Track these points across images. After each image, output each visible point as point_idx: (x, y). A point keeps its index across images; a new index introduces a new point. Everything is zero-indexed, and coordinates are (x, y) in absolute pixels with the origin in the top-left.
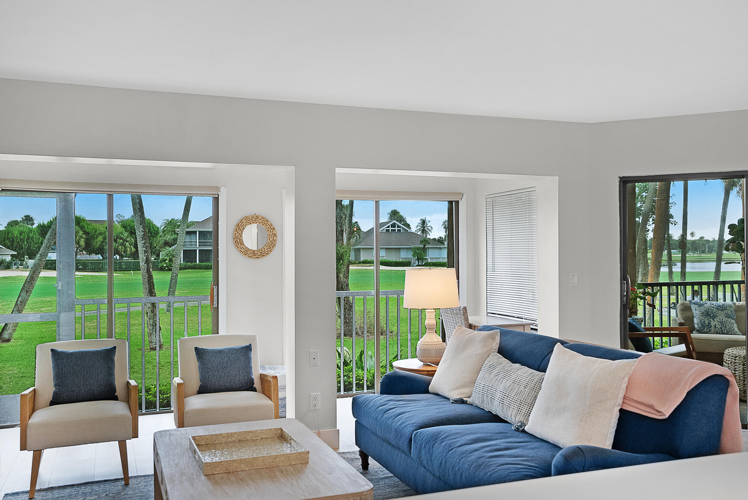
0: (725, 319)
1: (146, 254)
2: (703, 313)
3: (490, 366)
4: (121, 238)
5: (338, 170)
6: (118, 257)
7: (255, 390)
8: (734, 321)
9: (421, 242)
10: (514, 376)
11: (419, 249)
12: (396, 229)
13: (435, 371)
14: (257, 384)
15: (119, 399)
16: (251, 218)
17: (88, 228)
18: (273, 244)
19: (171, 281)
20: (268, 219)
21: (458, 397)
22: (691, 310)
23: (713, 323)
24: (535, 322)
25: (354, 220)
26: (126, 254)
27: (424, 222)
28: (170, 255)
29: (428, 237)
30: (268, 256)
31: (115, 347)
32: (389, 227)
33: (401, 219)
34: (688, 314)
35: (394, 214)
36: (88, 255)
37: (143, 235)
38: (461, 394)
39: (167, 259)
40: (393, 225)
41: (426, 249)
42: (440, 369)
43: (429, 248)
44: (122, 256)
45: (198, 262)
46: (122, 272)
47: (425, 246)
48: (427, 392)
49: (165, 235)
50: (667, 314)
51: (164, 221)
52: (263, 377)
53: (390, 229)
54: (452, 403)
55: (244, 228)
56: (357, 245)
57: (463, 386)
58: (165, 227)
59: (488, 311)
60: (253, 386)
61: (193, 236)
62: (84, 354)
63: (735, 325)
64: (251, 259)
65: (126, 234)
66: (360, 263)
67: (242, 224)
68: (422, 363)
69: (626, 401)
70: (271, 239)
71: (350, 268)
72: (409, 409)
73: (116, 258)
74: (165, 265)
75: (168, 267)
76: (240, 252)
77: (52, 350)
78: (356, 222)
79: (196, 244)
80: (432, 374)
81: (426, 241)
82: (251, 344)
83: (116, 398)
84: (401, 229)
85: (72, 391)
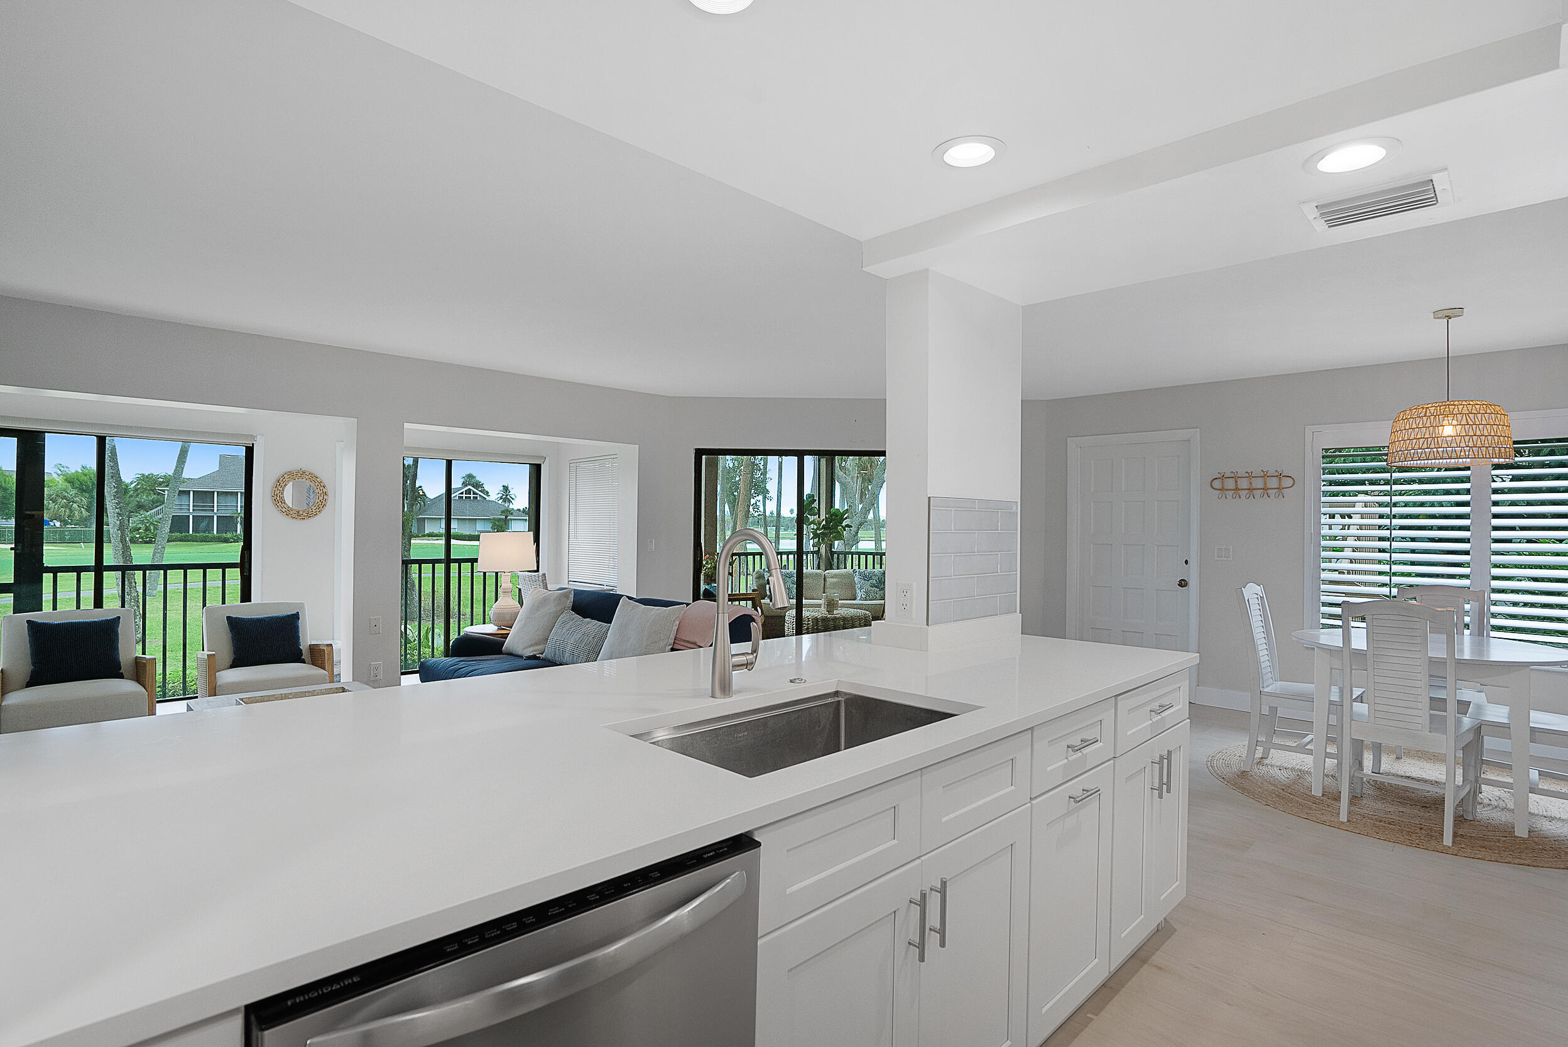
1: (120, 518)
3: (563, 623)
4: (64, 498)
5: (406, 425)
6: (58, 524)
7: (303, 662)
9: (503, 512)
10: (584, 629)
11: (499, 520)
12: (472, 496)
13: (509, 634)
14: (306, 655)
15: (125, 676)
16: (295, 474)
17: (5, 482)
18: (323, 504)
19: (153, 555)
20: (317, 475)
21: (532, 654)
24: (615, 589)
25: (417, 485)
26: (71, 520)
27: (506, 488)
28: (147, 522)
29: (511, 506)
30: (317, 517)
31: (119, 617)
32: (462, 493)
33: (478, 485)
34: (761, 581)
35: (469, 480)
36: (4, 521)
37: (116, 492)
38: (535, 651)
39: (140, 528)
40: (468, 492)
41: (508, 520)
42: (512, 632)
43: (511, 519)
44: (64, 522)
45: (191, 532)
46: (64, 544)
47: (506, 517)
48: (501, 653)
49: (138, 495)
50: (745, 581)
51: (138, 476)
52: (313, 649)
53: (464, 495)
54: (525, 659)
55: (286, 485)
56: (421, 514)
57: (537, 644)
58: (138, 484)
59: (569, 579)
60: (301, 658)
61: (184, 497)
62: (75, 626)
64: (294, 520)
65: (73, 492)
66: (424, 536)
67: (284, 480)
68: (497, 628)
69: (676, 641)
70: (321, 498)
71: (412, 541)
72: (481, 666)
73: (55, 525)
74: (138, 536)
75: (142, 538)
76: (281, 511)
77: (29, 622)
78: (421, 487)
79: (189, 508)
80: (505, 636)
81: (508, 512)
82: (298, 612)
83: (121, 676)
84: (478, 496)
85: (60, 669)
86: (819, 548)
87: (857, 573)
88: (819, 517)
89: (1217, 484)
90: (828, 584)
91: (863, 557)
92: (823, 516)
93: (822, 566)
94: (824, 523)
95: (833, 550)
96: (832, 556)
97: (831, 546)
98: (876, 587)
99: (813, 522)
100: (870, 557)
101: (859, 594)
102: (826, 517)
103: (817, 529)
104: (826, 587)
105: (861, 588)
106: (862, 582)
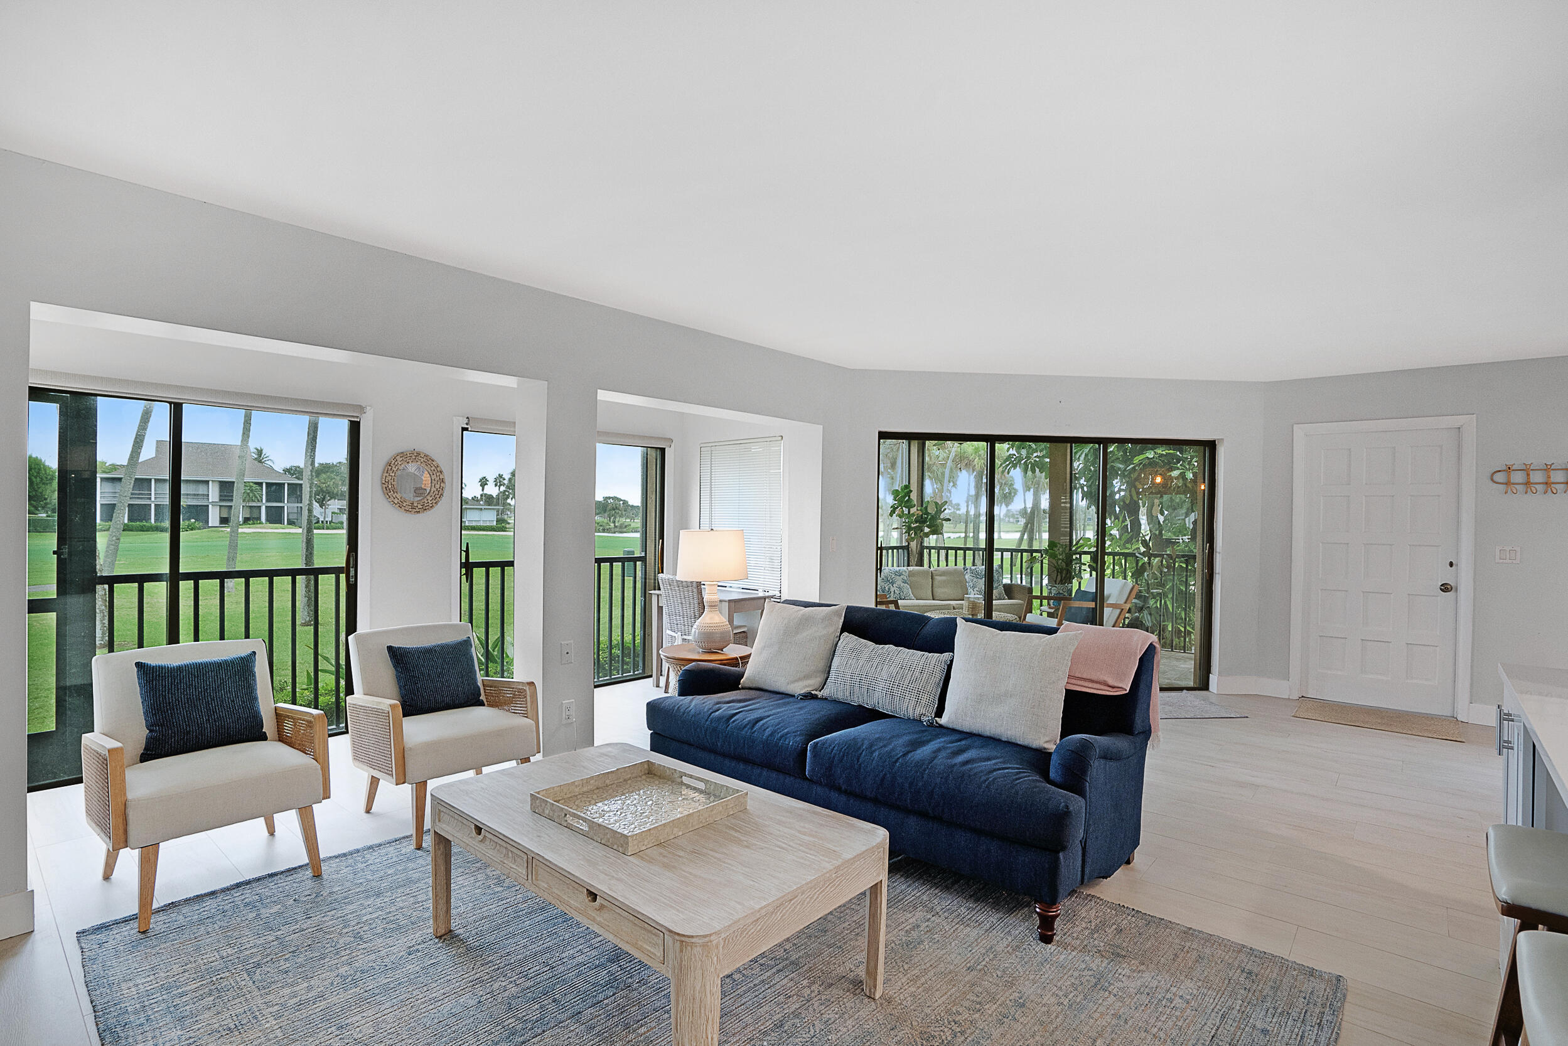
0: (902, 584)
2: (883, 579)
3: (849, 652)
5: (603, 395)
7: (485, 704)
15: (270, 737)
16: (408, 455)
18: (440, 494)
20: (433, 458)
21: (802, 691)
23: (892, 590)
30: (433, 510)
31: (254, 653)
38: (806, 686)
52: (490, 686)
54: (803, 699)
55: (398, 470)
57: (807, 677)
60: (480, 699)
62: (203, 668)
64: (408, 515)
67: (396, 463)
70: (437, 486)
76: (392, 503)
77: (138, 665)
82: (467, 639)
83: (263, 737)
85: (188, 733)
89: (1500, 477)
90: (936, 583)
91: (951, 553)
100: (969, 553)
104: (934, 586)
105: (974, 587)
106: (975, 580)
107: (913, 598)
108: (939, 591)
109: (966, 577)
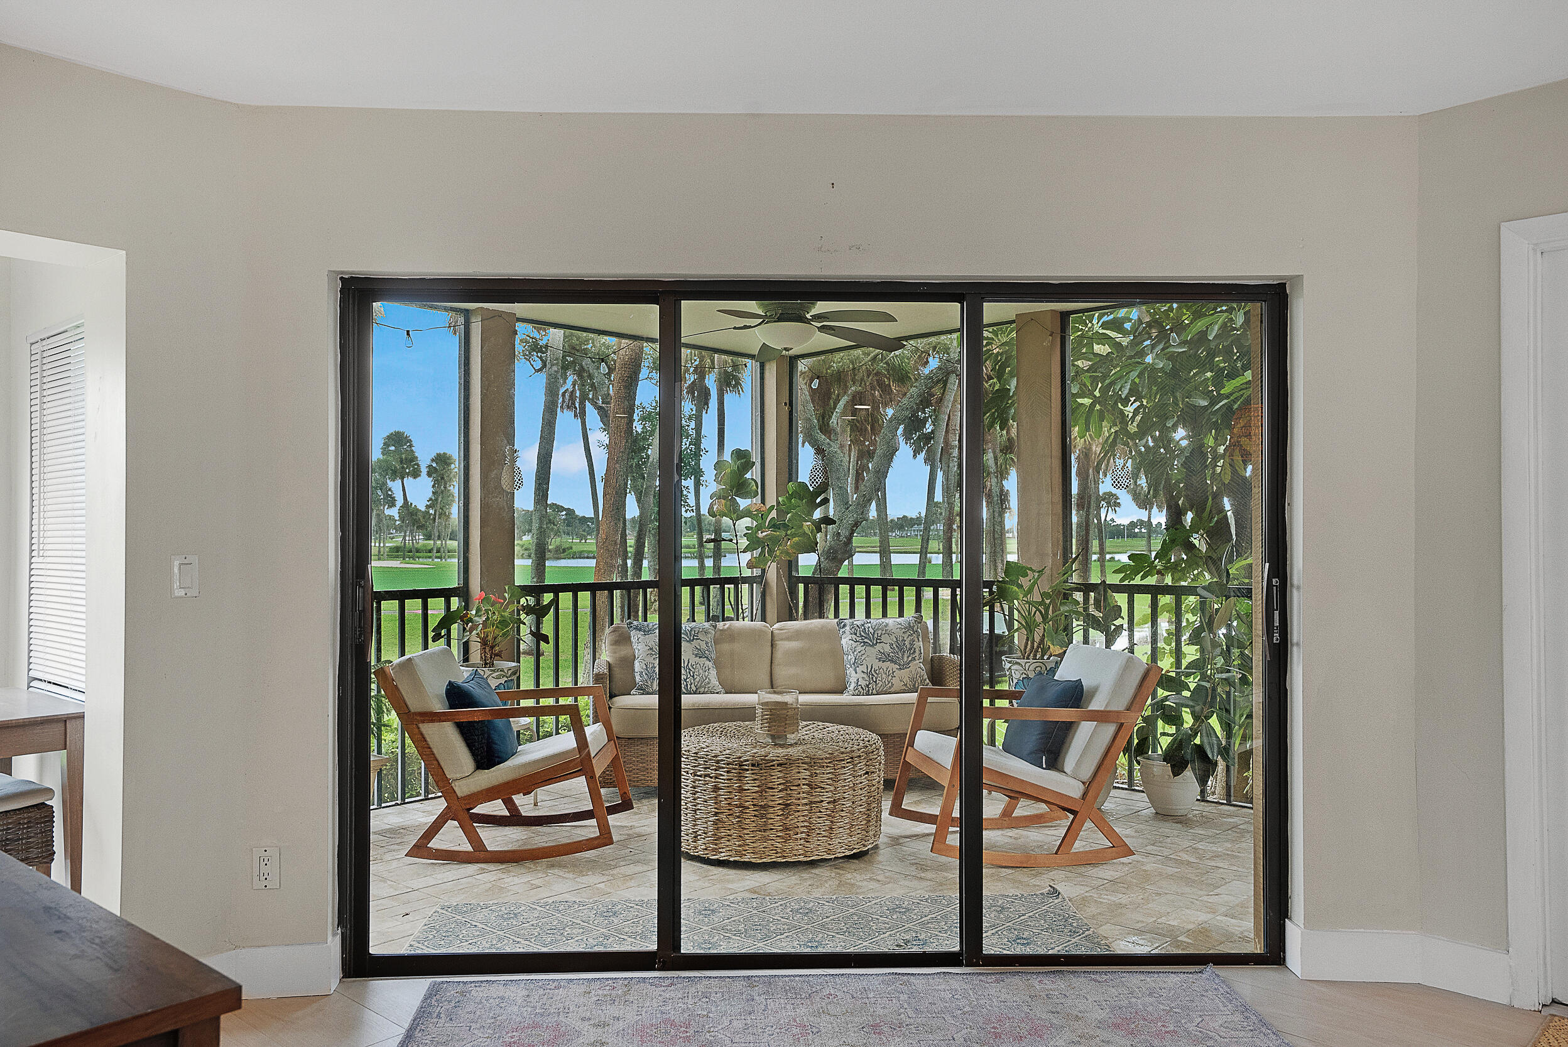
0: (693, 660)
2: (651, 649)
8: (710, 664)
22: (631, 642)
34: (624, 651)
59: (31, 673)
63: (713, 672)
86: (763, 571)
87: (848, 628)
88: (763, 501)
90: (779, 655)
91: (860, 590)
92: (771, 500)
93: (772, 611)
94: (774, 514)
95: (794, 574)
96: (793, 592)
97: (792, 565)
98: (892, 661)
99: (747, 513)
100: (876, 590)
101: (854, 677)
102: (778, 503)
103: (759, 528)
104: (776, 662)
105: (856, 664)
106: (859, 648)
107: (720, 688)
108: (783, 673)
109: (844, 641)
